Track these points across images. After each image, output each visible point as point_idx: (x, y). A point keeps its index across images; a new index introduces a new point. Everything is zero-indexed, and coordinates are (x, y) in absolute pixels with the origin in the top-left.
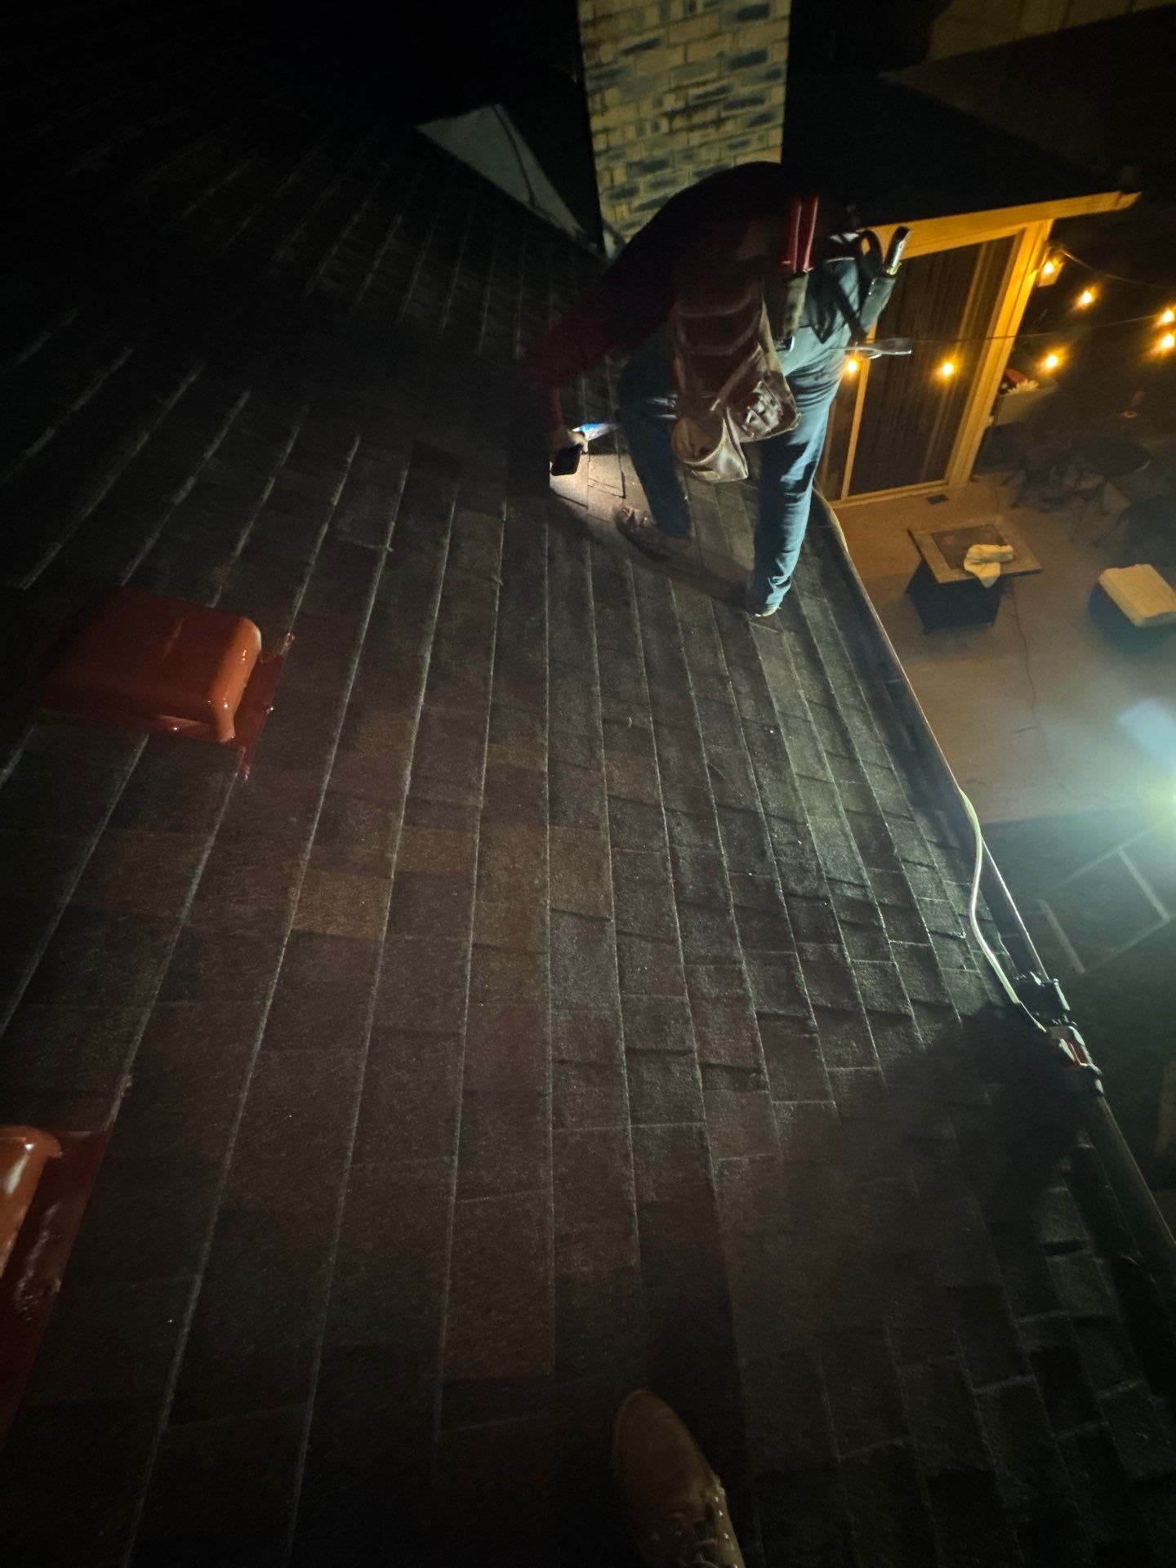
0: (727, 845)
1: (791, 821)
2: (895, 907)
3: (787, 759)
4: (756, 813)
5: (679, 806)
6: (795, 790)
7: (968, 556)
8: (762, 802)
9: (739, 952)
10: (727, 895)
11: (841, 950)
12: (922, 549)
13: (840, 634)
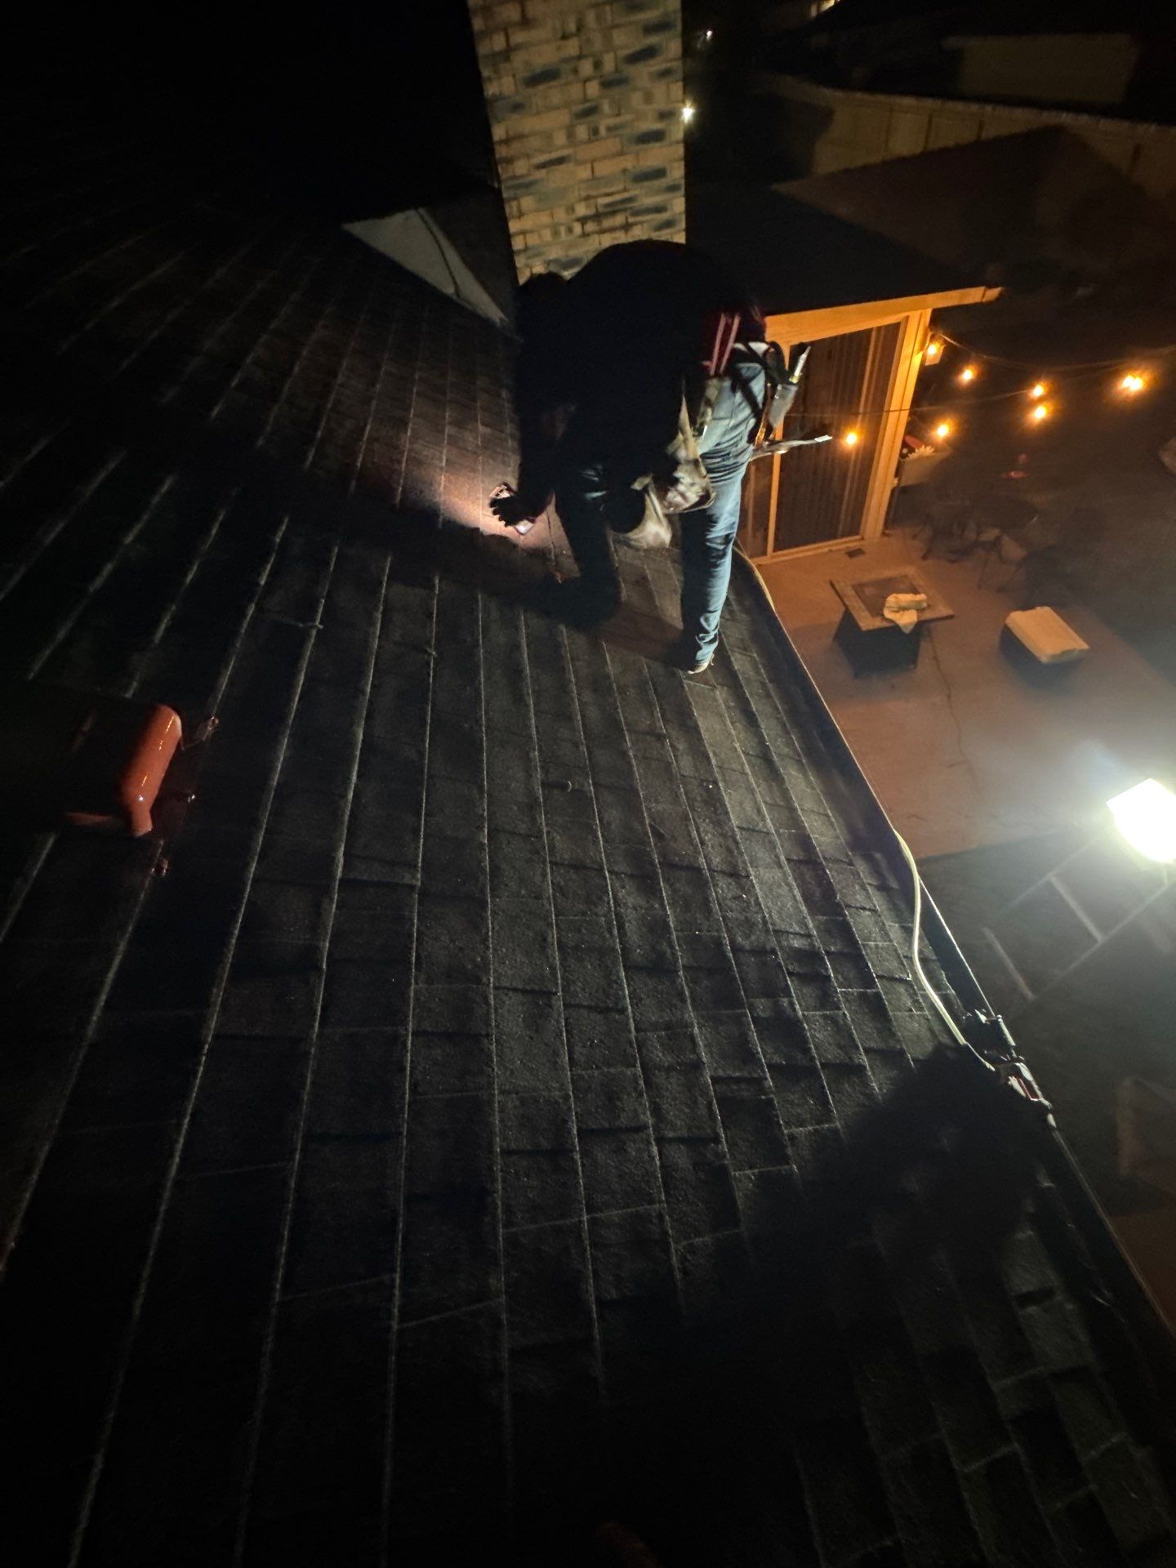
0: (673, 905)
1: (736, 874)
2: (840, 954)
3: (727, 813)
4: (699, 870)
5: (622, 867)
6: (737, 843)
7: (887, 605)
8: (705, 857)
9: (691, 1014)
10: (674, 954)
11: (792, 1004)
12: (846, 600)
13: (770, 686)
